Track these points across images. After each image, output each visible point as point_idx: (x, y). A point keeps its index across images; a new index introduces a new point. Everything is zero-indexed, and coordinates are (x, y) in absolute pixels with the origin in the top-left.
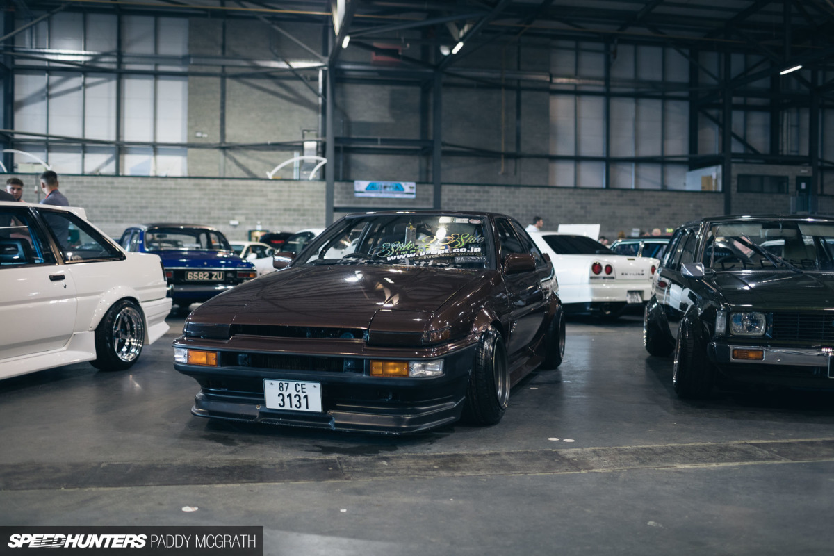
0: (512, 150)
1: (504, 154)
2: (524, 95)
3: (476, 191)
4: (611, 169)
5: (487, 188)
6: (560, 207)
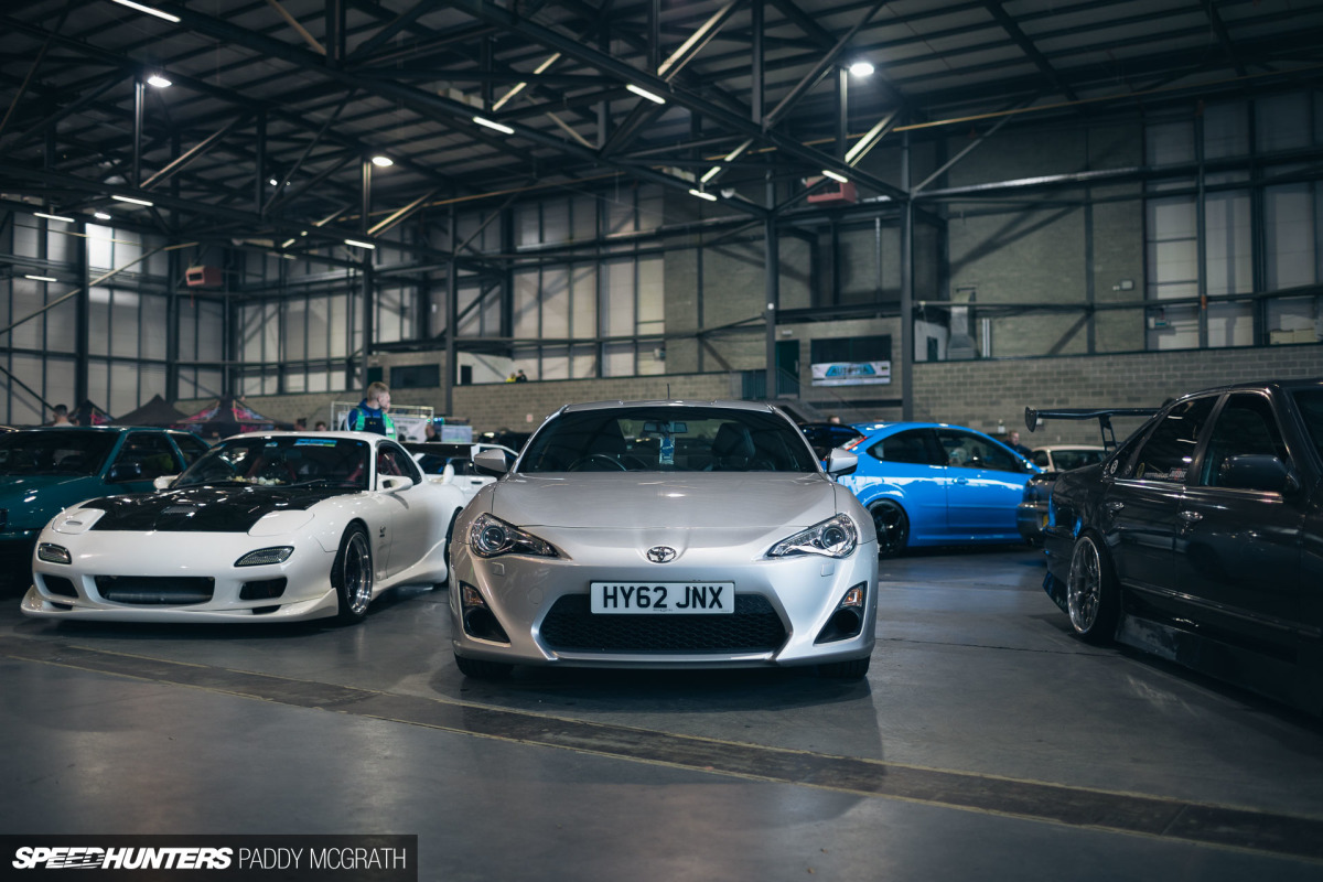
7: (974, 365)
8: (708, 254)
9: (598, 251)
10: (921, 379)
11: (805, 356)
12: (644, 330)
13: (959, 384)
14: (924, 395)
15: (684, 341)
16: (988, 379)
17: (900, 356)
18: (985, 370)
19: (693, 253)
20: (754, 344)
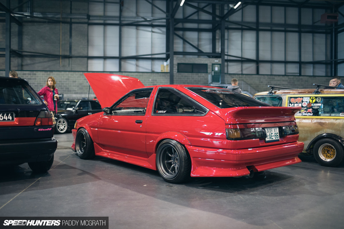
0: (67, 54)
1: (61, 56)
2: (74, 26)
3: (28, 74)
4: (122, 63)
5: (35, 72)
6: (75, 81)
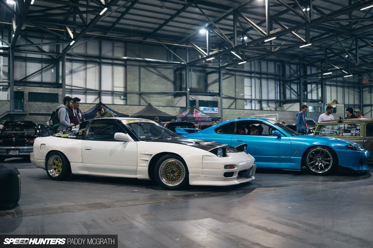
0: (234, 96)
2: (237, 77)
7: (235, 110)
8: (142, 69)
9: (101, 61)
10: (224, 113)
11: (197, 104)
12: (116, 89)
13: (232, 114)
14: (225, 117)
15: (134, 95)
16: (238, 114)
17: (220, 107)
18: (237, 111)
19: (137, 68)
20: (157, 98)
